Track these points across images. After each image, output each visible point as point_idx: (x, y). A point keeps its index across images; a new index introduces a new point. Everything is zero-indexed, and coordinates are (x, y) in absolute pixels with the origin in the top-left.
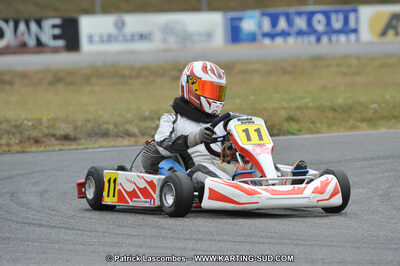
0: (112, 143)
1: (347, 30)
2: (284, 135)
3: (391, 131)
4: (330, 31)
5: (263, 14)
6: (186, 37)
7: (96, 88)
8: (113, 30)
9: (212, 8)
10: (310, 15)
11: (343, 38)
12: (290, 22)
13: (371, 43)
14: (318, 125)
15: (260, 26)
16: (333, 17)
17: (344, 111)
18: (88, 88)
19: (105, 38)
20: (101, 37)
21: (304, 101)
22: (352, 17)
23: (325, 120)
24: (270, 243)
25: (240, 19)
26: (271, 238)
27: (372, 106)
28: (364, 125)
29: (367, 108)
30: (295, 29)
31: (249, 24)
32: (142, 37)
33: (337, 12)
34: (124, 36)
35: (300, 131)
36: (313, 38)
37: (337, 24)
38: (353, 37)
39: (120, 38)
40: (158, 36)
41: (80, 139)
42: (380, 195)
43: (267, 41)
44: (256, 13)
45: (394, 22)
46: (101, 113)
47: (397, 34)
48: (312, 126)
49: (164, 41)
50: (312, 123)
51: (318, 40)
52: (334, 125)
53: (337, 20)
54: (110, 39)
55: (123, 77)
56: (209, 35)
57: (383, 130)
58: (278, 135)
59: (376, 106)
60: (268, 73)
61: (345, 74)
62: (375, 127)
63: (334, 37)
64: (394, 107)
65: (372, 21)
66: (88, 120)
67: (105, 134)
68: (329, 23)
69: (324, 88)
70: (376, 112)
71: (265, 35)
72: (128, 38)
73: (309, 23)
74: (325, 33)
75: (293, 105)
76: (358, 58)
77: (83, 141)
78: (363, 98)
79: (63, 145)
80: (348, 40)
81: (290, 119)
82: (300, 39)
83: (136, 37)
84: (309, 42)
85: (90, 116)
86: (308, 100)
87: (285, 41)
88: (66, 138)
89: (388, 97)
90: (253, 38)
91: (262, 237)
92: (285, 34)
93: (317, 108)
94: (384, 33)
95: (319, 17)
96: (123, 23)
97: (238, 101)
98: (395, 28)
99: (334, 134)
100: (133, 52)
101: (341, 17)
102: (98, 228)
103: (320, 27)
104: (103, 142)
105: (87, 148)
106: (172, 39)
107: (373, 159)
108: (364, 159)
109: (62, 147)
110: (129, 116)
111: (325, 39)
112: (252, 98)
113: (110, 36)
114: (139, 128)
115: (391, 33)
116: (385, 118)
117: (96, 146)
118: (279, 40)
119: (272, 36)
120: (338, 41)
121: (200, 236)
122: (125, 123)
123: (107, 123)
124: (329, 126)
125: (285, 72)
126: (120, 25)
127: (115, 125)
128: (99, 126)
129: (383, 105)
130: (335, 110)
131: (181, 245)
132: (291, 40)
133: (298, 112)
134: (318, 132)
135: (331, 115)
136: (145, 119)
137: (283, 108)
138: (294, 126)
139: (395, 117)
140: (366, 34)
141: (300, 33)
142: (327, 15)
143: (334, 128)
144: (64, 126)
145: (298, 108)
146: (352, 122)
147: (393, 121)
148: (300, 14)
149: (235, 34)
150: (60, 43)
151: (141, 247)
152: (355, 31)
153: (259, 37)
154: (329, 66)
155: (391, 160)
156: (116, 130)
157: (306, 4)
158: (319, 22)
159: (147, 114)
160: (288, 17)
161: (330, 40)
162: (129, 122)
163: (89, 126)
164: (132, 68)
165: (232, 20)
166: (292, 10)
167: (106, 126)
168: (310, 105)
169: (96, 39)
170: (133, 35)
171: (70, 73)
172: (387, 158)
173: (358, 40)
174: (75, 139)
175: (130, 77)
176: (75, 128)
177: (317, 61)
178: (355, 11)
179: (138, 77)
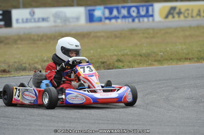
0: (28, 74)
1: (148, 15)
2: (116, 69)
3: (170, 66)
4: (139, 16)
5: (105, 8)
6: (66, 20)
7: (20, 46)
8: (28, 16)
9: (79, 5)
10: (129, 8)
11: (146, 19)
12: (119, 12)
13: (160, 22)
14: (133, 64)
15: (104, 14)
16: (141, 9)
17: (146, 57)
18: (16, 46)
19: (25, 20)
20: (23, 20)
21: (125, 51)
22: (150, 9)
23: (136, 61)
24: (107, 124)
25: (93, 10)
26: (108, 120)
27: (160, 54)
28: (156, 63)
29: (157, 55)
30: (121, 15)
31: (98, 13)
32: (44, 20)
33: (143, 6)
34: (34, 19)
35: (123, 66)
36: (130, 20)
37: (143, 13)
38: (151, 19)
39: (32, 20)
40: (52, 19)
41: (11, 71)
42: (164, 99)
43: (107, 21)
44: (102, 7)
45: (172, 11)
46: (22, 58)
47: (173, 17)
48: (129, 64)
49: (55, 22)
50: (130, 62)
51: (133, 20)
52: (141, 63)
53: (143, 11)
54: (27, 21)
55: (34, 40)
56: (78, 19)
57: (166, 66)
58: (112, 69)
59: (162, 53)
60: (108, 37)
61: (147, 38)
62: (162, 64)
63: (141, 19)
64: (171, 54)
65: (161, 11)
66: (15, 62)
67: (24, 69)
68: (138, 12)
69: (136, 45)
70: (162, 56)
71: (106, 18)
72: (37, 20)
73: (129, 12)
74: (137, 17)
75: (120, 53)
76: (153, 29)
77: (13, 73)
78: (155, 50)
79: (3, 75)
80: (148, 21)
81: (119, 61)
82: (124, 20)
83: (40, 20)
84: (129, 22)
85: (16, 60)
86: (128, 51)
87: (117, 21)
88: (4, 71)
89: (168, 49)
90: (100, 20)
91: (103, 120)
92: (116, 18)
93: (132, 55)
94: (167, 17)
95: (134, 9)
96: (34, 13)
97: (92, 52)
98: (172, 14)
99: (141, 68)
100: (39, 27)
101: (145, 9)
102: (20, 117)
103: (134, 14)
104: (23, 73)
105: (15, 76)
106: (59, 21)
107: (160, 80)
108: (156, 81)
109: (2, 76)
110: (36, 60)
111: (136, 20)
112: (99, 50)
113: (27, 19)
114: (42, 66)
115: (170, 17)
116: (166, 60)
117: (19, 75)
118: (113, 21)
119: (110, 19)
120: (143, 21)
121: (72, 120)
122: (34, 64)
123: (25, 64)
124: (138, 64)
125: (116, 37)
126: (33, 14)
127: (29, 65)
128: (21, 65)
129: (165, 53)
130: (141, 56)
131: (62, 125)
132: (119, 21)
133: (122, 57)
134: (133, 67)
135: (139, 58)
136: (45, 61)
137: (115, 55)
138: (120, 64)
139: (171, 59)
140: (158, 17)
141: (124, 17)
142: (138, 8)
143: (141, 65)
144: (3, 65)
145: (123, 55)
146: (150, 62)
147: (171, 61)
148: (124, 7)
149: (91, 18)
150: (2, 23)
151: (41, 126)
152: (152, 16)
153: (103, 19)
154: (138, 34)
155: (169, 81)
156: (30, 67)
157: (127, 3)
158: (134, 11)
159: (45, 59)
160: (118, 9)
161: (139, 20)
162: (37, 63)
163: (16, 65)
164: (38, 36)
165: (89, 10)
166: (120, 5)
167: (25, 65)
168: (129, 53)
169: (20, 21)
170: (39, 19)
171: (6, 38)
172: (168, 80)
173: (153, 20)
174: (9, 72)
175: (38, 40)
176: (9, 66)
177: (132, 31)
178: (152, 5)
179: (41, 40)
